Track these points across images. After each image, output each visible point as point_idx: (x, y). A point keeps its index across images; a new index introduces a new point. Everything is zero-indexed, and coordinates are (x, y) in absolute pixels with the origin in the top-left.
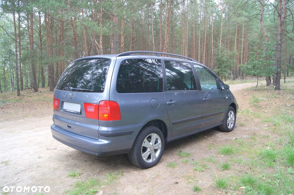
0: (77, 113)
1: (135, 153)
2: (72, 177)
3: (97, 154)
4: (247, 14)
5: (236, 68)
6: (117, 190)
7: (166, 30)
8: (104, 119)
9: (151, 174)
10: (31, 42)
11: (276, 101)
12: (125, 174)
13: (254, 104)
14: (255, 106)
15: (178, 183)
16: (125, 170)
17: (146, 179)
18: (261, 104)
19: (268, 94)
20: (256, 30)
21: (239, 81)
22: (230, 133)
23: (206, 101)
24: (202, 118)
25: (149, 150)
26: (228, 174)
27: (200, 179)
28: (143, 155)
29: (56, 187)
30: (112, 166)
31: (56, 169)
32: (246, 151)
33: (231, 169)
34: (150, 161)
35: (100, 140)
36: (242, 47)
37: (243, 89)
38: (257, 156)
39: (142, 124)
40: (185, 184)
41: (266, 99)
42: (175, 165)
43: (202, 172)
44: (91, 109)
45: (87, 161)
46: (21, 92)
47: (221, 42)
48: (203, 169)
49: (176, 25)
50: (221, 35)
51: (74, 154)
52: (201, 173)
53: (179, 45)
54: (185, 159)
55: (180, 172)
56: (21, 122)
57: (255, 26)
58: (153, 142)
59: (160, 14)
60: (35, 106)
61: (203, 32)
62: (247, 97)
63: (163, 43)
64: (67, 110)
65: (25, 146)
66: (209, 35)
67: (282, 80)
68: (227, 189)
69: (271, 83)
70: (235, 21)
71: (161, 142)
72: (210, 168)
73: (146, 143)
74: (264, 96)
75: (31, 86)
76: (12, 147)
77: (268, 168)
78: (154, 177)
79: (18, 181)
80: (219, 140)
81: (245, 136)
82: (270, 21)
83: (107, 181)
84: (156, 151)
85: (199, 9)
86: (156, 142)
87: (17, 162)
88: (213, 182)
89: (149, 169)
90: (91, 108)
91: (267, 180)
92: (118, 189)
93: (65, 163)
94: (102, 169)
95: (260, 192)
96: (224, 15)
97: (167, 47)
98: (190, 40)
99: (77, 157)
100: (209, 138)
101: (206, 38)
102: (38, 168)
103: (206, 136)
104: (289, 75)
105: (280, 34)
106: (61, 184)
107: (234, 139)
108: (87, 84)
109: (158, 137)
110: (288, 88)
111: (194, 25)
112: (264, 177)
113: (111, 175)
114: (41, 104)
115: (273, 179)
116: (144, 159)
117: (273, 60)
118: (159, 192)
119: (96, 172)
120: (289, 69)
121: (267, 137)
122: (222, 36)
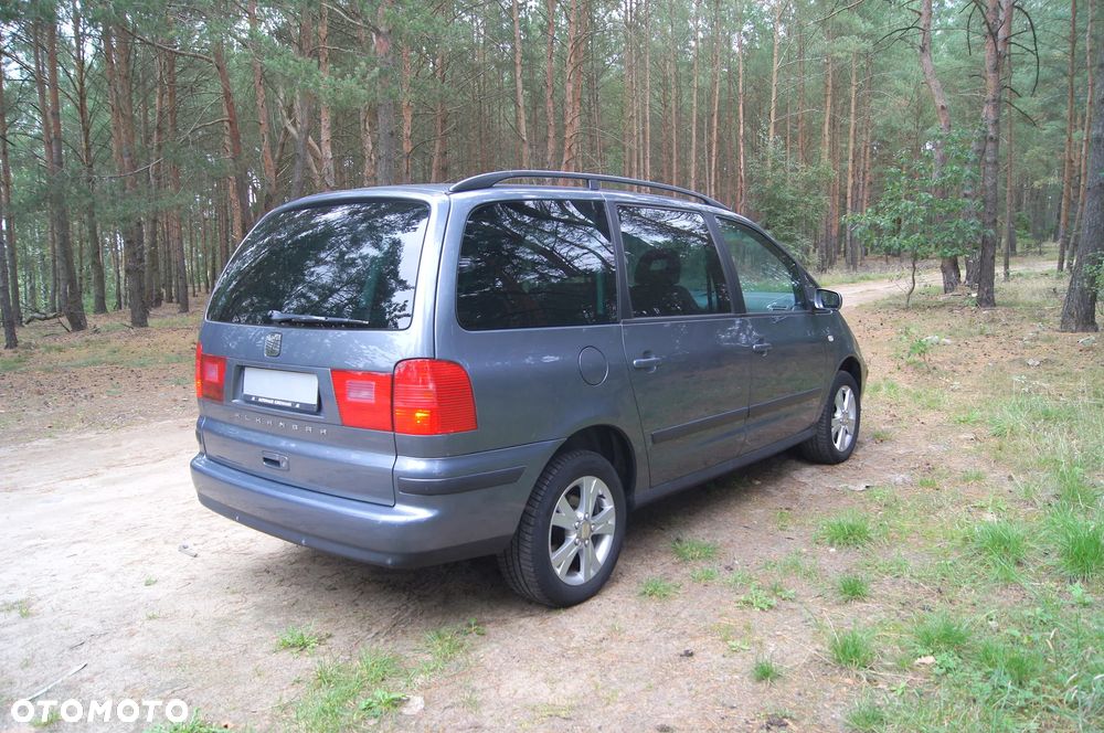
0: (305, 409)
1: (526, 550)
2: (294, 650)
3: (389, 561)
4: (869, 25)
5: (829, 228)
6: (474, 690)
7: (570, 87)
8: (418, 430)
9: (587, 628)
10: (52, 136)
11: (987, 345)
12: (489, 629)
13: (911, 359)
14: (916, 366)
15: (691, 655)
16: (487, 617)
17: (573, 645)
18: (935, 357)
19: (953, 322)
20: (899, 84)
21: (841, 276)
22: (841, 466)
23: (762, 353)
24: (749, 414)
25: (573, 537)
26: (862, 615)
27: (770, 636)
28: (554, 557)
29: (239, 691)
30: (435, 603)
31: (223, 622)
32: (913, 530)
33: (872, 597)
34: (580, 578)
35: (398, 507)
36: (851, 148)
37: (861, 305)
38: (957, 549)
39: (551, 445)
40: (720, 655)
41: (948, 341)
42: (668, 589)
43: (771, 612)
44: (364, 394)
45: (335, 589)
46: (22, 334)
47: (772, 132)
48: (774, 602)
49: (605, 70)
50: (773, 106)
51: (281, 565)
52: (769, 616)
53: (617, 143)
54: (701, 568)
55: (691, 616)
56: (43, 447)
57: (897, 71)
58: (587, 508)
59: (548, 27)
60: (84, 385)
61: (706, 96)
62: (878, 333)
63: (560, 135)
64: (260, 400)
65: (80, 542)
66: (729, 105)
67: (999, 270)
68: (871, 668)
69: (960, 282)
70: (823, 54)
71: (612, 506)
72: (797, 595)
73: (563, 515)
74: (939, 328)
75: (54, 310)
76: (31, 547)
77: (1001, 590)
78: (601, 636)
79: (86, 674)
80: (806, 493)
81: (899, 478)
82: (951, 52)
83: (429, 657)
84: (596, 539)
85: (691, 8)
86: (598, 509)
87: (65, 601)
88: (818, 646)
89: (576, 608)
90: (360, 389)
91: (1007, 631)
92: (479, 685)
93: (252, 599)
94: (399, 616)
95: (990, 673)
96: (781, 30)
97: (574, 151)
98: (660, 124)
99: (296, 574)
100: (772, 489)
101: (718, 118)
102: (154, 622)
103: (758, 483)
104: (1018, 250)
105: (994, 100)
106: (257, 679)
107: (863, 487)
108: (324, 299)
109: (604, 490)
110: (1021, 297)
111: (670, 70)
112: (991, 620)
113: (440, 637)
114: (106, 378)
115: (1028, 625)
116: (558, 571)
117: (966, 196)
118: (630, 688)
119: (380, 628)
120: (1016, 228)
121: (978, 477)
122: (776, 107)
